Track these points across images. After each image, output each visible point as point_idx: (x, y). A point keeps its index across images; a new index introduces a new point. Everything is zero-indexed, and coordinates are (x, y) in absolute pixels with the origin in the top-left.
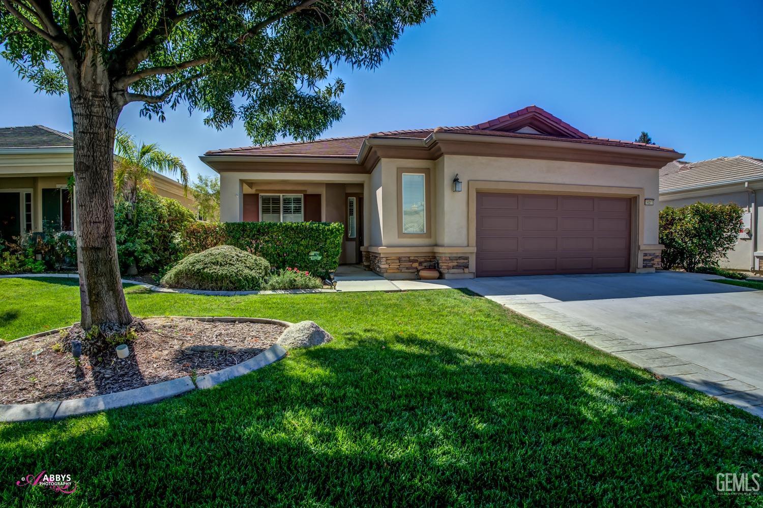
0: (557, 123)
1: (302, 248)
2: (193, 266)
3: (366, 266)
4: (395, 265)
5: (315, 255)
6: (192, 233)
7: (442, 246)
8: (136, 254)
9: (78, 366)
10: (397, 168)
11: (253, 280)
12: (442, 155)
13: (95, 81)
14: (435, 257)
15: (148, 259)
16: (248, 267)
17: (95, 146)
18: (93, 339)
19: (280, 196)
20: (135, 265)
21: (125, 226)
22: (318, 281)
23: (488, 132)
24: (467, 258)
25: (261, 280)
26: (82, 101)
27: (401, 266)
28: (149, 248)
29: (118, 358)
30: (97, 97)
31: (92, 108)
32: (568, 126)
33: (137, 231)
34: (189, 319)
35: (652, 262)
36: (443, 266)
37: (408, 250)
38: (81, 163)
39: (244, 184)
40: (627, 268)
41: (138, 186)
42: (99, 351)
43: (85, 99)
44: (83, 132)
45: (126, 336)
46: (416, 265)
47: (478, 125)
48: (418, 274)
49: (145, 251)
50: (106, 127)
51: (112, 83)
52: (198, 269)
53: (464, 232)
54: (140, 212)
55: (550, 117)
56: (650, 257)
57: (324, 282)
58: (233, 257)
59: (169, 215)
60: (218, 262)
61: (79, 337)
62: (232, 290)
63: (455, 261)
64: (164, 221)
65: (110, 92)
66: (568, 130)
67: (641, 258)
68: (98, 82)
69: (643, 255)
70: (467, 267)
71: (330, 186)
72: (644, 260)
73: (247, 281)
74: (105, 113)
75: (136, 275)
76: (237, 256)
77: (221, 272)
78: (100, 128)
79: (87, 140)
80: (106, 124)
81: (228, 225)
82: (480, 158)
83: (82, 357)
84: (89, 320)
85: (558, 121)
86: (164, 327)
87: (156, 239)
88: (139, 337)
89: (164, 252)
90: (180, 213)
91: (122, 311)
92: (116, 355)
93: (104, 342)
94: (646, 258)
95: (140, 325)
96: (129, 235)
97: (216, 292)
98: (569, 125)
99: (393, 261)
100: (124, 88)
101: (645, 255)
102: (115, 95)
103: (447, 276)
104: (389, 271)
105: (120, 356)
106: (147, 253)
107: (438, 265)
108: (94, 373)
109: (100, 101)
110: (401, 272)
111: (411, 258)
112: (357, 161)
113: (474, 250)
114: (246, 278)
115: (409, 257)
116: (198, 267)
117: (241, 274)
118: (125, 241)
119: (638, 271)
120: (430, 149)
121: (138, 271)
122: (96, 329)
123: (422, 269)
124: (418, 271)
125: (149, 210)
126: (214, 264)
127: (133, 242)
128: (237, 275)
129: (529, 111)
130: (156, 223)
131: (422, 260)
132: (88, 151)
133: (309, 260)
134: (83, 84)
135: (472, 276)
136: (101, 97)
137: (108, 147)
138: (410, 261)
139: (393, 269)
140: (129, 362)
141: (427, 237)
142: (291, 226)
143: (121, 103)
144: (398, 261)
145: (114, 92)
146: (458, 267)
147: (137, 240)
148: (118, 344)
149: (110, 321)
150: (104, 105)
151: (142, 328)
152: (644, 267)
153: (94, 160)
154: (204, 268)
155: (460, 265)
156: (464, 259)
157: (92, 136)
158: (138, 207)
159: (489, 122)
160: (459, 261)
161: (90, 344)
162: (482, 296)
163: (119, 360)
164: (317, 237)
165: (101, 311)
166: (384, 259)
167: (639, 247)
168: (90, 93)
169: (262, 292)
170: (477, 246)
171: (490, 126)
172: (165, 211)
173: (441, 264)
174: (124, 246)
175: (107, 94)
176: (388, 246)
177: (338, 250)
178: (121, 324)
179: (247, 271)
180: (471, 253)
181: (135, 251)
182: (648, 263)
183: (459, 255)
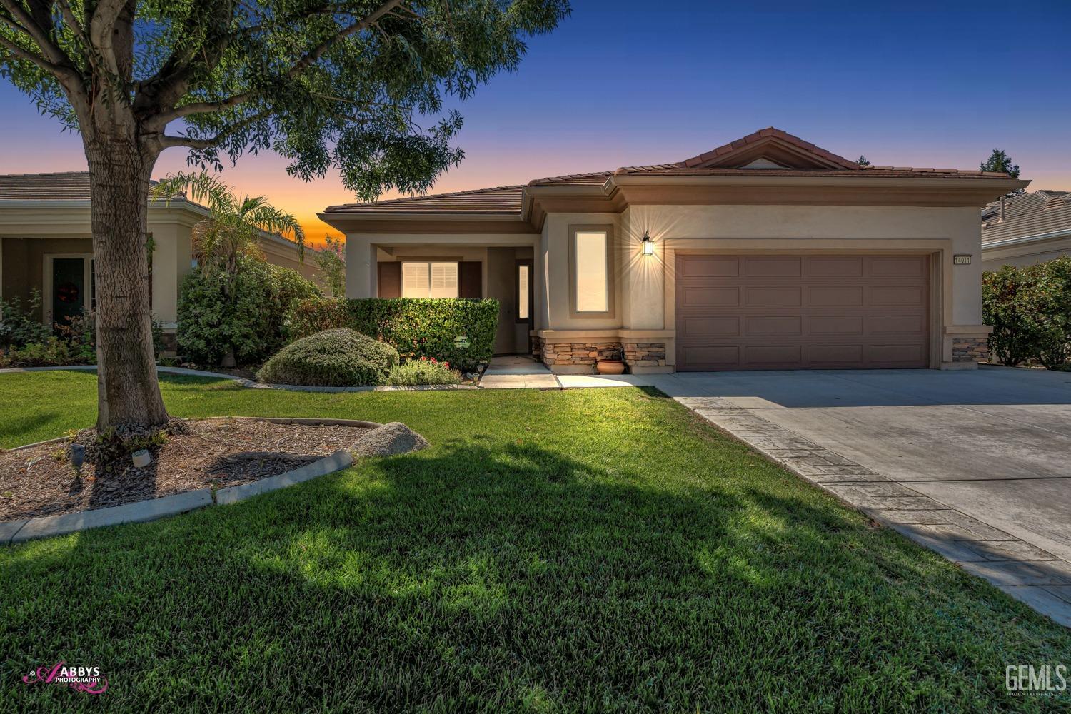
0: (807, 150)
1: (444, 331)
2: (293, 355)
3: (535, 356)
4: (565, 355)
6: (304, 313)
7: (628, 329)
8: (233, 340)
9: (77, 477)
10: (569, 226)
11: (369, 373)
12: (626, 205)
13: (113, 121)
14: (619, 344)
15: (249, 346)
16: (365, 356)
17: (118, 202)
18: (104, 444)
20: (232, 354)
21: (219, 303)
22: (456, 375)
23: (698, 170)
24: (662, 346)
25: (379, 372)
26: (98, 146)
27: (574, 356)
28: (251, 332)
29: (133, 467)
30: (118, 141)
31: (112, 155)
33: (235, 310)
34: (260, 420)
35: (969, 353)
36: (629, 357)
37: (591, 334)
38: (99, 223)
39: (379, 249)
40: (925, 362)
41: (239, 252)
42: (112, 457)
43: (102, 144)
44: (101, 185)
45: (150, 439)
46: (593, 354)
47: (685, 162)
48: (595, 367)
49: (246, 336)
50: (132, 178)
51: (139, 123)
52: (299, 359)
53: (659, 309)
54: (239, 285)
56: (966, 346)
57: (465, 376)
58: (346, 343)
59: (283, 290)
60: (325, 349)
61: (88, 440)
62: (341, 386)
63: (646, 350)
64: (274, 297)
65: (137, 134)
66: (825, 158)
67: (948, 347)
68: (118, 122)
69: (952, 341)
70: (663, 358)
71: (492, 250)
72: (954, 350)
73: (361, 373)
74: (130, 161)
75: (234, 367)
76: (353, 341)
77: (327, 362)
78: (123, 180)
79: (106, 195)
80: (133, 176)
81: (350, 302)
82: (680, 207)
83: (85, 466)
84: (105, 419)
86: (219, 429)
87: (262, 321)
88: (170, 442)
89: (274, 338)
90: (298, 287)
91: (154, 408)
92: (131, 464)
93: (120, 447)
94: (959, 346)
95: (178, 426)
96: (224, 316)
97: (321, 388)
99: (562, 349)
100: (158, 130)
101: (957, 341)
102: (143, 138)
103: (634, 370)
104: (557, 362)
105: (136, 465)
106: (249, 339)
107: (623, 354)
108: (96, 486)
109: (123, 146)
110: (574, 364)
111: (587, 345)
112: (521, 218)
113: (673, 334)
114: (359, 371)
115: (585, 344)
116: (298, 355)
117: (353, 365)
118: (220, 323)
119: (944, 366)
120: (611, 199)
121: (237, 362)
122: (111, 430)
123: (602, 361)
124: (597, 362)
125: (253, 283)
126: (319, 351)
127: (230, 324)
128: (347, 366)
130: (262, 300)
131: (603, 348)
132: (109, 208)
133: (454, 347)
134: (98, 125)
135: (670, 370)
136: (123, 141)
137: (137, 204)
138: (586, 349)
139: (562, 360)
140: (146, 472)
141: (610, 318)
142: (431, 304)
143: (153, 149)
144: (569, 350)
145: (143, 134)
146: (649, 357)
147: (235, 321)
148: (138, 449)
149: (133, 421)
150: (128, 152)
151: (181, 429)
152: (955, 360)
153: (116, 220)
154: (306, 357)
155: (653, 354)
156: (658, 347)
157: (113, 190)
158: (237, 279)
160: (650, 349)
161: (101, 449)
162: (668, 397)
163: (134, 470)
164: (464, 318)
165: (122, 407)
166: (552, 346)
167: (944, 330)
168: (108, 137)
169: (379, 389)
170: (677, 329)
171: (703, 162)
172: (275, 285)
173: (626, 354)
174: (216, 330)
175: (133, 137)
176: (556, 330)
177: (491, 335)
178: (150, 424)
179: (362, 361)
180: (668, 338)
181: (231, 336)
182: (962, 354)
183: (651, 342)
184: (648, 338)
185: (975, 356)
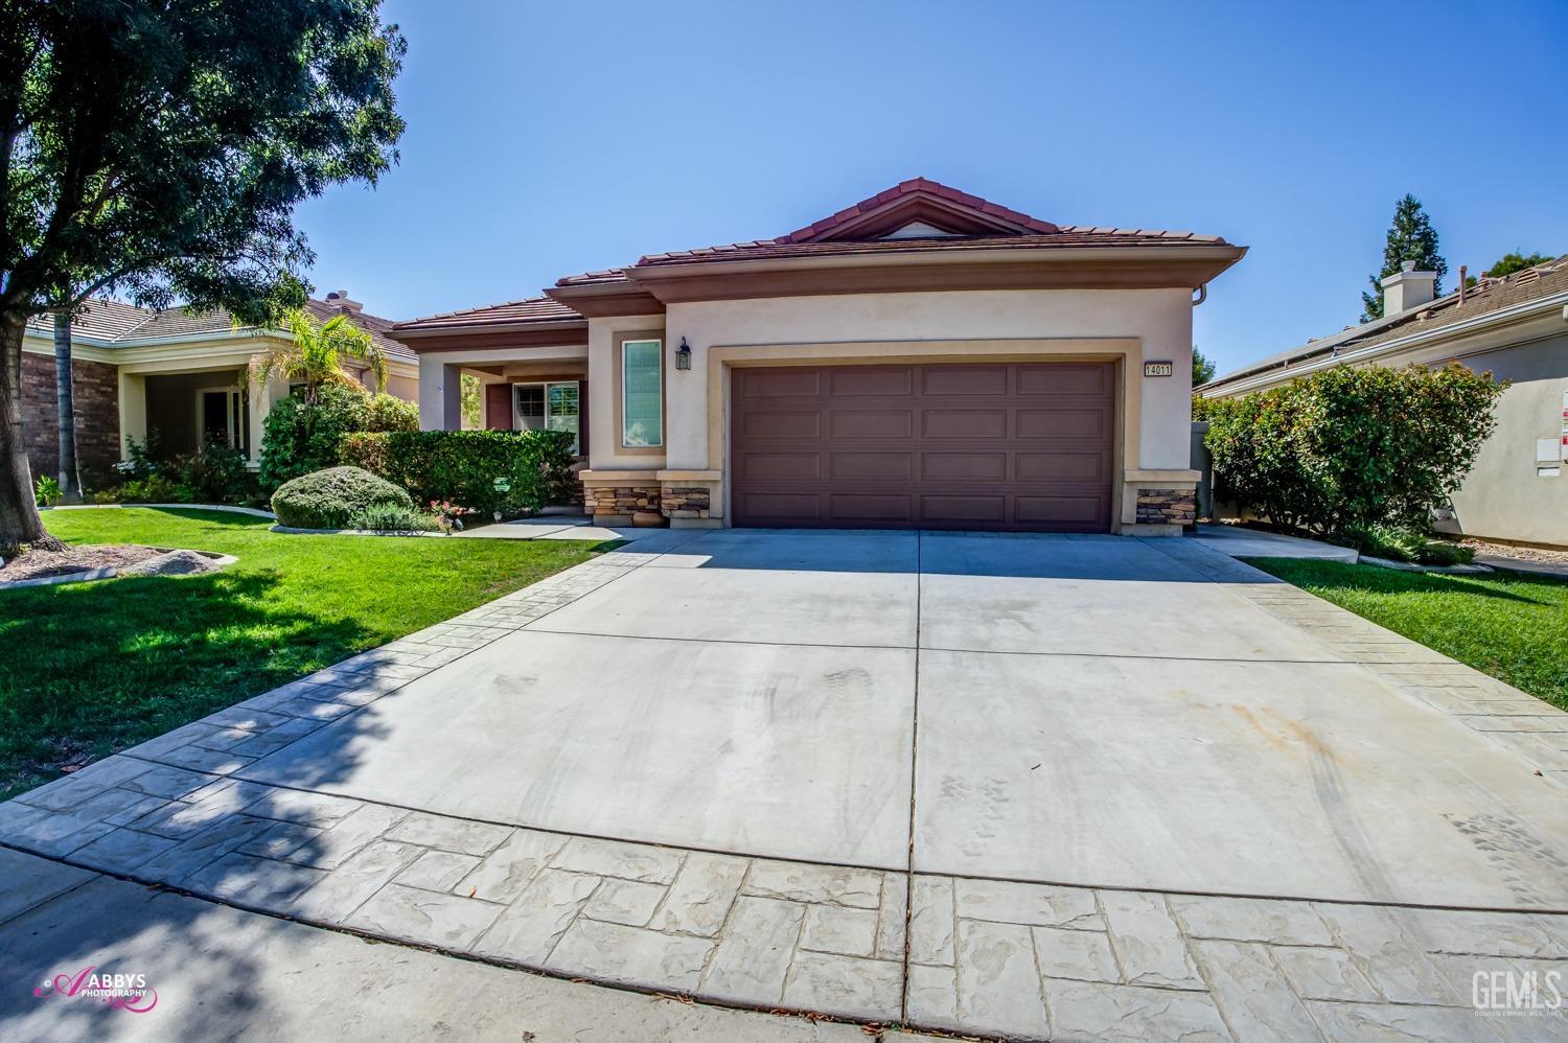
0: (974, 208)
1: (481, 471)
4: (609, 502)
5: (501, 483)
7: (669, 469)
10: (614, 333)
11: (341, 516)
14: (657, 489)
19: (543, 386)
23: (807, 247)
24: (706, 492)
27: (618, 504)
32: (1000, 211)
35: (1165, 511)
36: (665, 505)
37: (625, 475)
40: (1102, 523)
48: (633, 518)
53: (703, 442)
55: (956, 196)
56: (1159, 500)
58: (331, 483)
60: (305, 489)
63: (684, 497)
66: (1001, 218)
67: (1130, 501)
69: (1135, 493)
70: (706, 507)
72: (1139, 506)
73: (329, 515)
76: (341, 481)
81: (391, 436)
82: (733, 302)
85: (978, 204)
94: (1147, 500)
96: (299, 453)
98: (1005, 209)
99: (604, 495)
101: (1144, 493)
103: (674, 523)
104: (599, 512)
111: (635, 490)
113: (724, 475)
114: (328, 512)
119: (1124, 530)
126: (301, 491)
129: (903, 191)
135: (722, 524)
138: (633, 495)
139: (605, 508)
144: (612, 495)
146: (688, 506)
152: (1139, 521)
155: (693, 502)
156: (700, 493)
159: (813, 224)
160: (690, 496)
164: (501, 455)
166: (591, 490)
167: (1123, 474)
169: (341, 532)
170: (731, 469)
173: (661, 501)
176: (598, 469)
180: (715, 483)
182: (1153, 510)
183: (692, 486)
184: (687, 481)
185: (1174, 517)
